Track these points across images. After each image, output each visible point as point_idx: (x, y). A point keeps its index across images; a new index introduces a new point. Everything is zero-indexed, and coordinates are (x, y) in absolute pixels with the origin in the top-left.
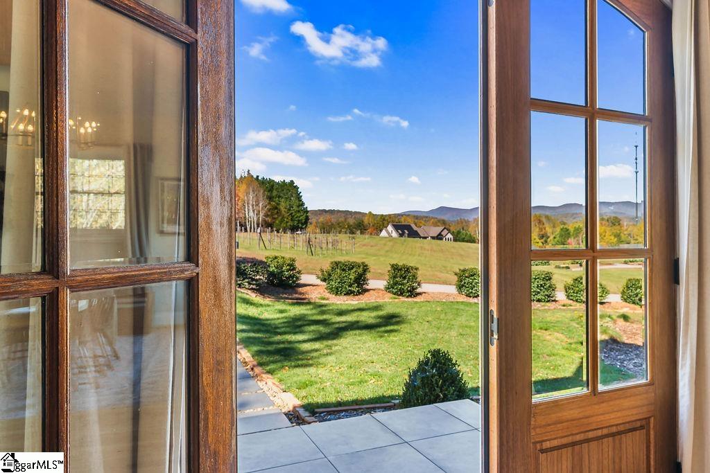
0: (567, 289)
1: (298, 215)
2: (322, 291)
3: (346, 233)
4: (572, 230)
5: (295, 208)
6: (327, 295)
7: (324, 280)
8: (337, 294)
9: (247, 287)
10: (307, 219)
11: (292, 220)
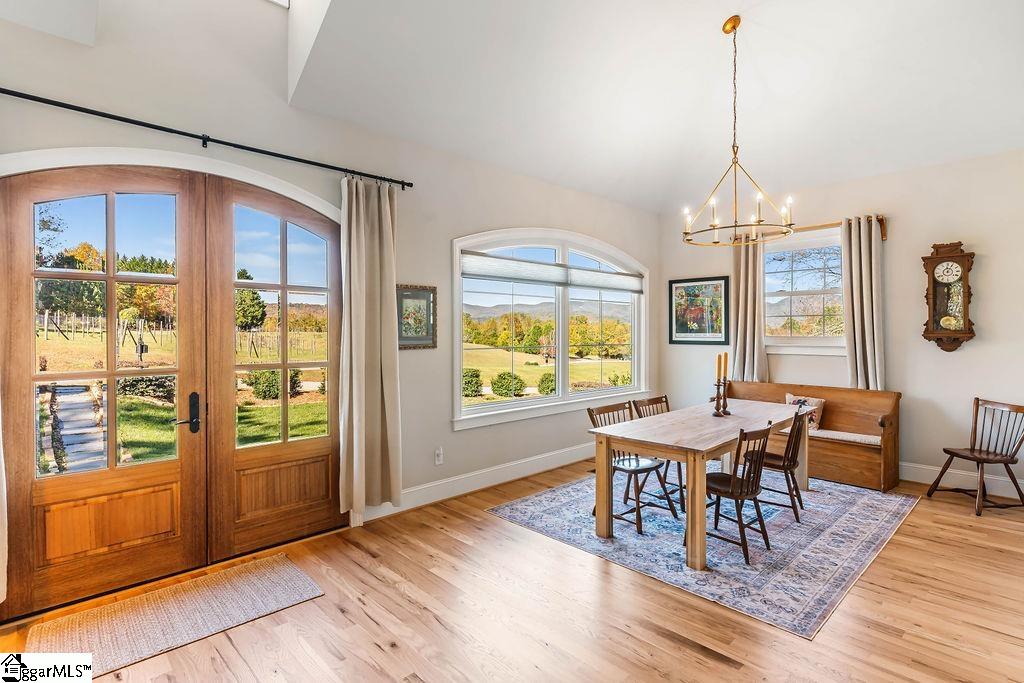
0: (493, 384)
1: (252, 309)
2: (247, 396)
3: (312, 330)
4: (543, 327)
5: (248, 302)
6: (253, 399)
7: (251, 384)
8: (265, 397)
9: (152, 394)
10: (264, 314)
11: (244, 316)
